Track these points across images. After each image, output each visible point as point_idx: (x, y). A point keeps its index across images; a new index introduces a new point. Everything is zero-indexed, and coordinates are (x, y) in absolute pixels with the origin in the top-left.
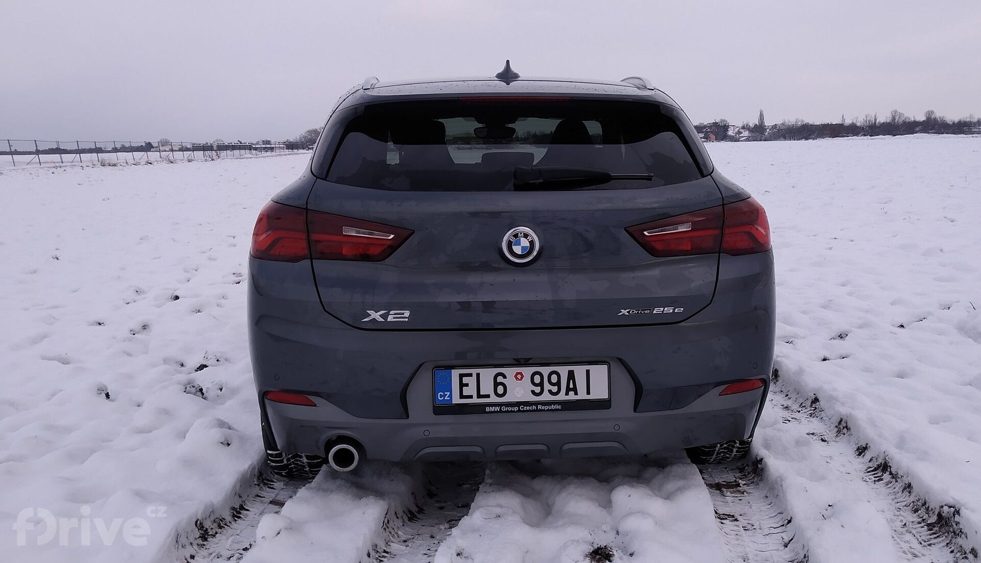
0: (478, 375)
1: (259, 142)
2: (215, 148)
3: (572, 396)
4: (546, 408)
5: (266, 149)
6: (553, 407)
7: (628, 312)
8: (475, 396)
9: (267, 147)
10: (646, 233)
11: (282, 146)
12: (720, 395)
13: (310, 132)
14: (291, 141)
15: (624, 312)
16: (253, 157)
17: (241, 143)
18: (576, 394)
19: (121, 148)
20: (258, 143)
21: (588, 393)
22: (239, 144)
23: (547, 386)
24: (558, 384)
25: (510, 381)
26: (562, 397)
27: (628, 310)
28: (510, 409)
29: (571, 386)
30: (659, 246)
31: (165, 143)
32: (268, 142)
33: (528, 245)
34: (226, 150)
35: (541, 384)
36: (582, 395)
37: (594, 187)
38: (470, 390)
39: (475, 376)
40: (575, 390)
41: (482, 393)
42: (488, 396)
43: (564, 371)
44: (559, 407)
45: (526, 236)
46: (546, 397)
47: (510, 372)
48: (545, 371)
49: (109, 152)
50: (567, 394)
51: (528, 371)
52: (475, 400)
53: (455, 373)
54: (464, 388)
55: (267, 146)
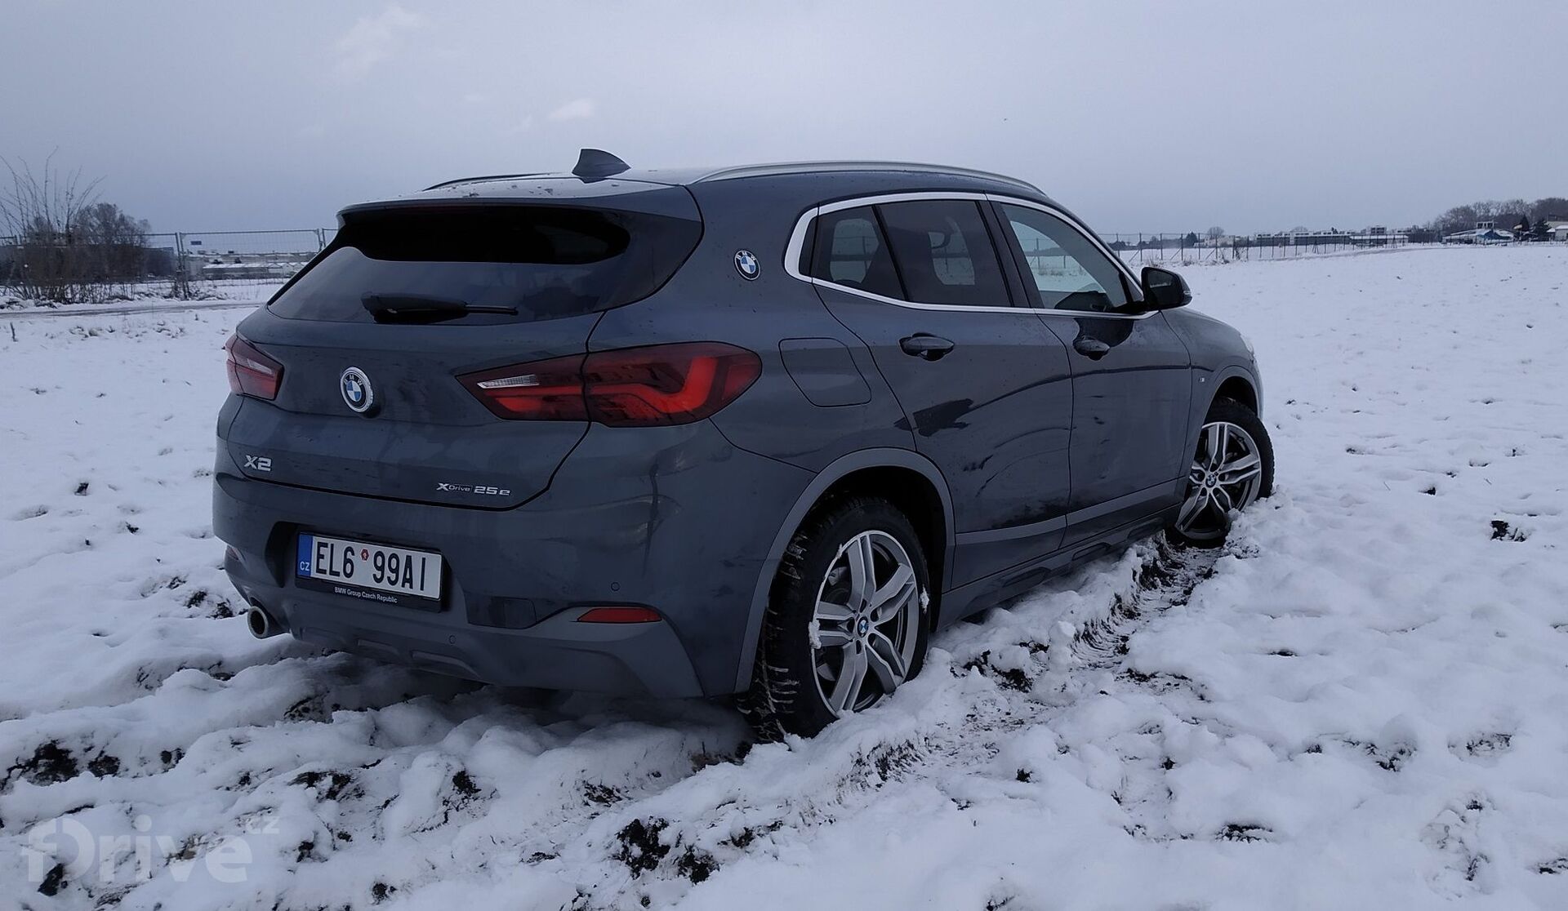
0: (332, 545)
1: (1365, 230)
2: (1292, 242)
3: (407, 590)
4: (384, 599)
5: (1379, 243)
6: (389, 599)
7: (447, 487)
8: (328, 572)
9: (1377, 238)
10: (480, 385)
11: (1402, 237)
12: (578, 621)
13: (1456, 212)
14: (1421, 227)
15: (443, 486)
16: (1318, 257)
17: (1335, 232)
18: (411, 587)
19: (1150, 242)
20: (1363, 233)
21: (422, 589)
22: (1332, 235)
23: (387, 573)
24: (396, 571)
25: (356, 559)
26: (398, 588)
27: (446, 485)
28: (354, 593)
29: (408, 577)
30: (509, 404)
31: (1215, 235)
32: (1381, 231)
33: (360, 390)
34: (1273, 246)
35: (381, 569)
36: (416, 591)
37: (449, 322)
38: (325, 564)
39: (329, 546)
40: (410, 581)
41: (334, 570)
42: (337, 574)
43: (403, 554)
44: (395, 600)
45: (356, 379)
46: (385, 585)
47: (358, 547)
48: (388, 551)
49: (1133, 248)
50: (403, 586)
51: (373, 549)
52: (327, 577)
53: (316, 540)
54: (321, 560)
55: (1380, 237)
